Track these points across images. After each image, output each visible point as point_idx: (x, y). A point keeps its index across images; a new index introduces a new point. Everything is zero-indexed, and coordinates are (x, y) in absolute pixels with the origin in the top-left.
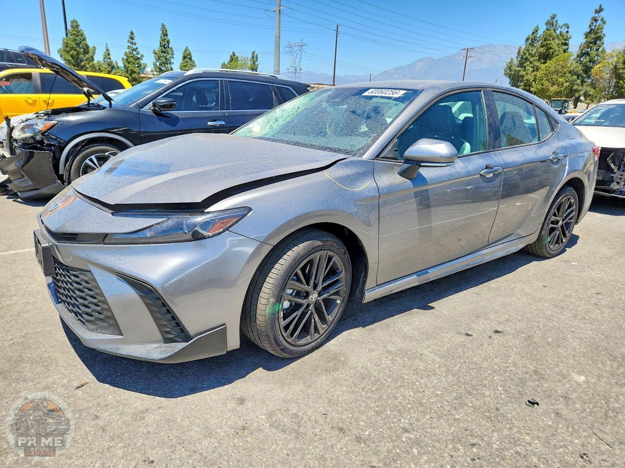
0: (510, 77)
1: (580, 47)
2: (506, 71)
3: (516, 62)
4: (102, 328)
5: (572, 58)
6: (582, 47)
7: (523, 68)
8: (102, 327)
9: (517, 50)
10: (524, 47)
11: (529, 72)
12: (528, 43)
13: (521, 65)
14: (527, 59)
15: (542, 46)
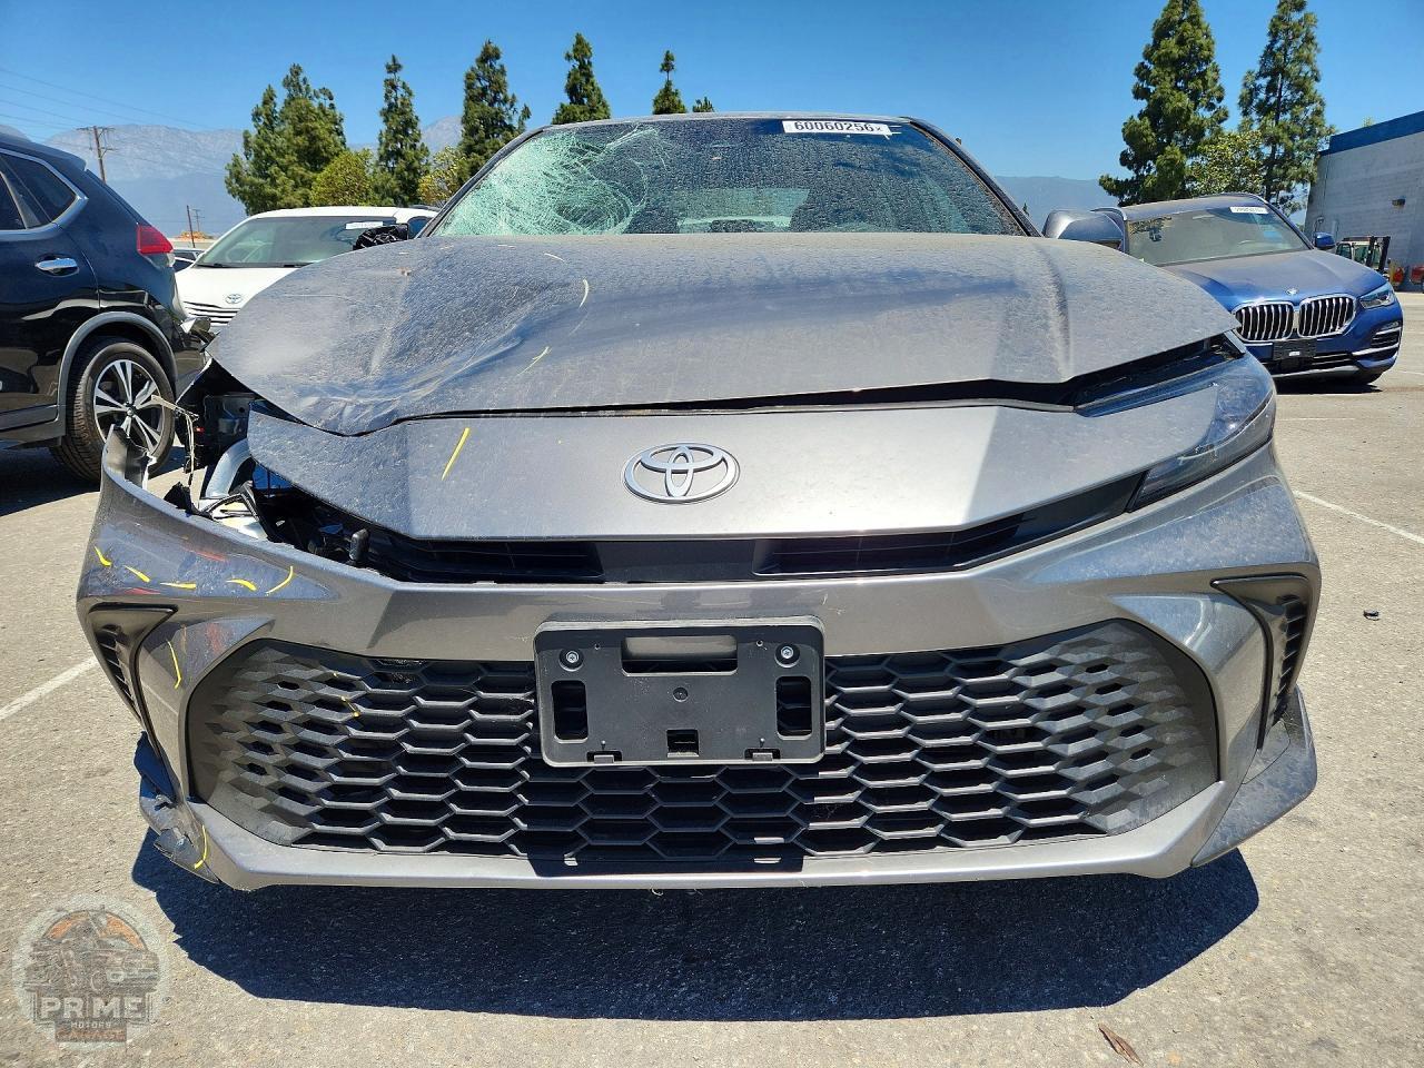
0: (243, 199)
1: (380, 139)
2: (230, 184)
3: (247, 165)
4: (1158, 795)
5: (372, 161)
6: (384, 139)
7: (269, 179)
8: (1155, 794)
9: (242, 140)
10: (253, 132)
11: (289, 187)
12: (261, 124)
13: (261, 171)
14: (269, 158)
15: (298, 133)
